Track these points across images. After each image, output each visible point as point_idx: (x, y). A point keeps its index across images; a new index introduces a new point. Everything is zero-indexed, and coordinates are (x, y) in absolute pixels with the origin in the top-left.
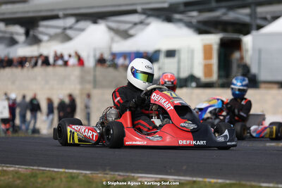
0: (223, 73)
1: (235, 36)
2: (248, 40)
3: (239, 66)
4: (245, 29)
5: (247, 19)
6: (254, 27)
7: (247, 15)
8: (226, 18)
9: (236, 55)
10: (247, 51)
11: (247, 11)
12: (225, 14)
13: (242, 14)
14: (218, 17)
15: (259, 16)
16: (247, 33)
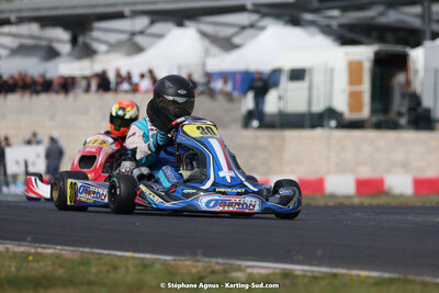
0: (378, 106)
1: (398, 48)
2: (417, 56)
3: (403, 96)
4: (414, 38)
5: (417, 23)
6: (428, 34)
7: (417, 16)
8: (383, 20)
9: (400, 78)
10: (416, 72)
11: (417, 9)
12: (382, 14)
13: (409, 15)
14: (372, 18)
15: (435, 17)
16: (417, 44)
